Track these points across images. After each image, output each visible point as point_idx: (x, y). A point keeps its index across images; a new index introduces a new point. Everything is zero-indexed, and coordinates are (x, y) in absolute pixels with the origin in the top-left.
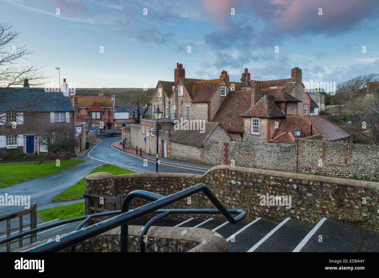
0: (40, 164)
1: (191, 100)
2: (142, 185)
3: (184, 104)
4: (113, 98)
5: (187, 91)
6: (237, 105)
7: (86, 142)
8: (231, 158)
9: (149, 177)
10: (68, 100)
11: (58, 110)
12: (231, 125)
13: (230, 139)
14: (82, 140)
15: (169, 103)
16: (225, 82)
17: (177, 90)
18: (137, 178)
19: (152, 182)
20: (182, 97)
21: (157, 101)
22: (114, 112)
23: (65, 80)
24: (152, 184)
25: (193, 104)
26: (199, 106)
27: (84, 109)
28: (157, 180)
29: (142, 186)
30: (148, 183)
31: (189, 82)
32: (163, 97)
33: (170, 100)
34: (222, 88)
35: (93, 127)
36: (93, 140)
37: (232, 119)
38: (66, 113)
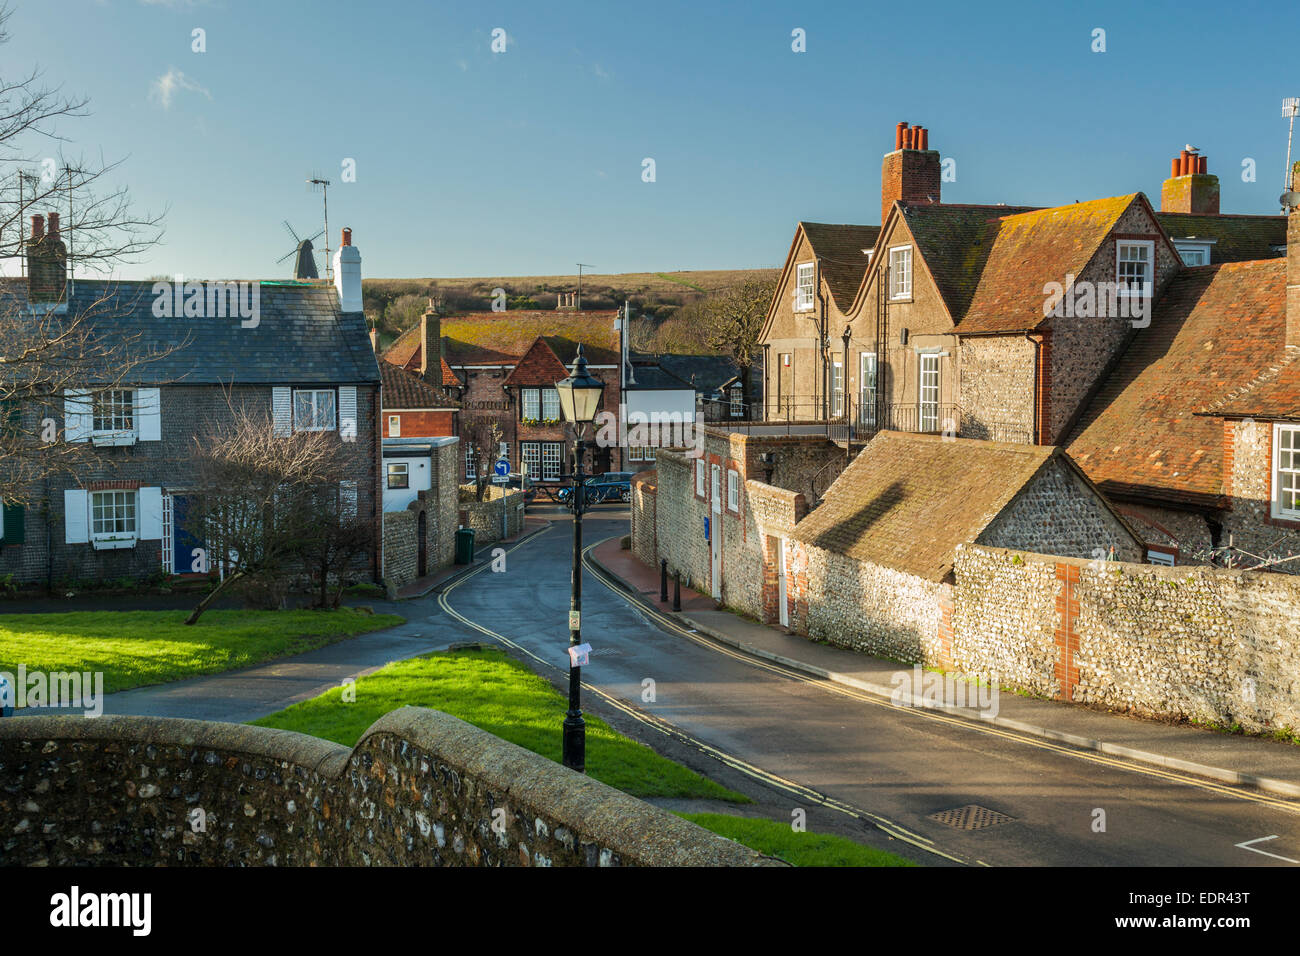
0: (191, 622)
1: (952, 323)
2: (116, 783)
3: (915, 343)
4: (622, 318)
5: (933, 272)
6: (1209, 346)
7: (458, 533)
8: (1091, 653)
9: (149, 740)
10: (355, 327)
11: (305, 378)
12: (1159, 464)
13: (1130, 543)
14: (432, 520)
15: (846, 339)
16: (1144, 215)
17: (883, 272)
18: (91, 740)
19: (162, 771)
20: (905, 308)
21: (792, 332)
22: (626, 390)
23: (347, 236)
24: (165, 784)
25: (961, 343)
26: (986, 350)
27: (490, 376)
28: (186, 764)
29: (114, 790)
30: (144, 775)
31: (952, 226)
32: (819, 309)
33: (853, 325)
34: (1124, 249)
35: (503, 462)
36: (502, 524)
37: (1172, 428)
38: (341, 388)
